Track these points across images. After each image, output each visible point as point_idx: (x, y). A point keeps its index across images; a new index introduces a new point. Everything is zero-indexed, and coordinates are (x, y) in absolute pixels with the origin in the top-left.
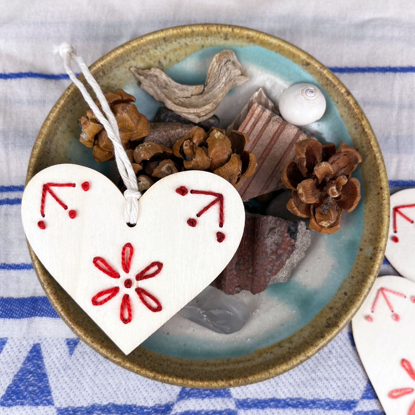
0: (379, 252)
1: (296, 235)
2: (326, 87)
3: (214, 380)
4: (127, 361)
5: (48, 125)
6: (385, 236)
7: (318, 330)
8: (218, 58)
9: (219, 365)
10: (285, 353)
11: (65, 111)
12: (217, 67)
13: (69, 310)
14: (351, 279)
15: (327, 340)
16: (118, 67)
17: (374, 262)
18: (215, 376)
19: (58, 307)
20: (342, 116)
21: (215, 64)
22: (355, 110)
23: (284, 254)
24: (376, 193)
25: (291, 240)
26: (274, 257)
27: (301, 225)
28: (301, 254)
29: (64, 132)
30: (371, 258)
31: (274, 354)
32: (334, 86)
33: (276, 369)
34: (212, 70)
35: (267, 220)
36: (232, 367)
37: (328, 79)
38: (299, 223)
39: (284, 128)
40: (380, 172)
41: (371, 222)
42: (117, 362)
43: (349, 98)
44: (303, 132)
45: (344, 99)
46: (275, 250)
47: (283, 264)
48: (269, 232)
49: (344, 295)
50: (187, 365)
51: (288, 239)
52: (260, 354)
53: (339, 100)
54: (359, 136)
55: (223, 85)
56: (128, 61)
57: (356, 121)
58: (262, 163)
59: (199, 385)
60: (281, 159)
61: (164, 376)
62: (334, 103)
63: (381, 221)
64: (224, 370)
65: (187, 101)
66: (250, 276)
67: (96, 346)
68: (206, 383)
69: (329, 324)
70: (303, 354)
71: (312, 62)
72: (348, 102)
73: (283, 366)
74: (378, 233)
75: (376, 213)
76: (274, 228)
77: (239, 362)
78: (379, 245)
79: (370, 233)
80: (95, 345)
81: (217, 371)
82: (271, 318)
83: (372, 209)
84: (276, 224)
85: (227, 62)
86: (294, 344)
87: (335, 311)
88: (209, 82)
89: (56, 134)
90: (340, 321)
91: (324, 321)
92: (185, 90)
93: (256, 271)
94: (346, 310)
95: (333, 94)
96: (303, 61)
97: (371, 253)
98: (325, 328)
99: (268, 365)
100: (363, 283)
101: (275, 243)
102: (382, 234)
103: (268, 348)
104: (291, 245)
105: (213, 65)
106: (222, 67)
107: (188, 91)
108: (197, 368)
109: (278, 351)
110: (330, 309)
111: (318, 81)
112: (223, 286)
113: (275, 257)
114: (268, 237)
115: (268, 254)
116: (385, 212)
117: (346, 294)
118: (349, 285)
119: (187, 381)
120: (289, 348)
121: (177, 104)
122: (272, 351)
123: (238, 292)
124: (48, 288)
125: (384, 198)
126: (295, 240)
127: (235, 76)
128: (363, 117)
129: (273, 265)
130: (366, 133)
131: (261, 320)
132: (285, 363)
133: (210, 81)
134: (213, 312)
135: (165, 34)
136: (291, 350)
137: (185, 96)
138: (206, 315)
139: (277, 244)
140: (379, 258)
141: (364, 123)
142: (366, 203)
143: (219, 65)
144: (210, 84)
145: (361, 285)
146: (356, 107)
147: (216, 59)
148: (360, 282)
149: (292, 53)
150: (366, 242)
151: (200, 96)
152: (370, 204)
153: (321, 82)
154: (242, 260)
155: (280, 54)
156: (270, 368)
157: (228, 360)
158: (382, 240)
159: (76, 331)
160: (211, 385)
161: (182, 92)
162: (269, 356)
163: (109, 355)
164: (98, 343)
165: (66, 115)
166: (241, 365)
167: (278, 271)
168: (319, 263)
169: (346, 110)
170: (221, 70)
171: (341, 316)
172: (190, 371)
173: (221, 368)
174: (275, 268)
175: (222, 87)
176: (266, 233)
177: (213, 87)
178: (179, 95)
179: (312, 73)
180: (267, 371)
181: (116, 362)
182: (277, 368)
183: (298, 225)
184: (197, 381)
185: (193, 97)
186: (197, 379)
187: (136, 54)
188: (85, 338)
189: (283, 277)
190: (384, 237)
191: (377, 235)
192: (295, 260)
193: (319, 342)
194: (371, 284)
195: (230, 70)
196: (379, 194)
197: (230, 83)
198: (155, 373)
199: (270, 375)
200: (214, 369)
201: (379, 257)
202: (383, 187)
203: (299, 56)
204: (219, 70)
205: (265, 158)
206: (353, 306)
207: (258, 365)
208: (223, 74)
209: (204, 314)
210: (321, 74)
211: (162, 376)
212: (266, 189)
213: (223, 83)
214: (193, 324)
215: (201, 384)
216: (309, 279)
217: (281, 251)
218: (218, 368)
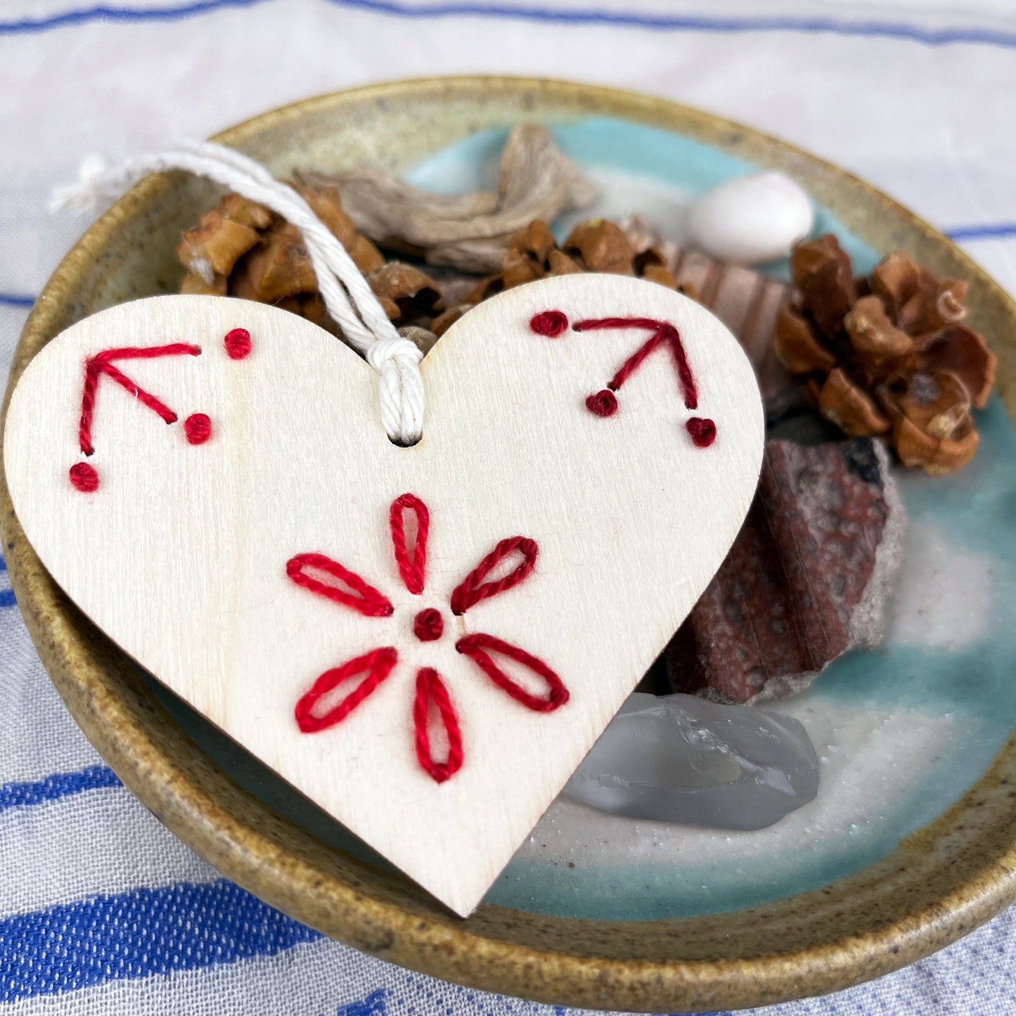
3: (826, 943)
9: (809, 909)
11: (125, 238)
12: (525, 154)
18: (819, 934)
21: (519, 147)
22: (885, 203)
23: (863, 530)
25: (866, 489)
26: (835, 548)
28: (896, 546)
36: (860, 902)
38: (874, 444)
43: (857, 184)
46: (830, 528)
47: (867, 564)
48: (799, 479)
50: (695, 932)
51: (857, 489)
52: (926, 842)
61: (640, 966)
64: (839, 915)
76: (807, 470)
77: (873, 884)
81: (817, 923)
84: (808, 459)
93: (801, 592)
99: (983, 855)
101: (823, 509)
103: (941, 824)
104: (874, 501)
105: (515, 149)
106: (536, 154)
108: (739, 932)
109: (981, 817)
112: (707, 673)
113: (840, 548)
114: (801, 491)
115: (816, 543)
122: (961, 822)
123: (759, 689)
126: (881, 486)
129: (842, 572)
131: (858, 770)
133: (513, 188)
139: (831, 512)
143: (530, 149)
151: (494, 217)
154: (737, 587)
156: (998, 857)
157: (827, 892)
161: (447, 210)
162: (961, 838)
165: (126, 252)
166: (886, 888)
167: (862, 585)
168: (945, 581)
170: (537, 161)
172: (720, 942)
173: (824, 913)
174: (852, 578)
176: (793, 482)
178: (438, 215)
180: (992, 868)
184: (770, 957)
185: (478, 220)
198: (600, 962)
200: (800, 921)
207: (947, 868)
211: (631, 968)
213: (548, 184)
214: (641, 827)
217: (852, 527)
218: (811, 917)
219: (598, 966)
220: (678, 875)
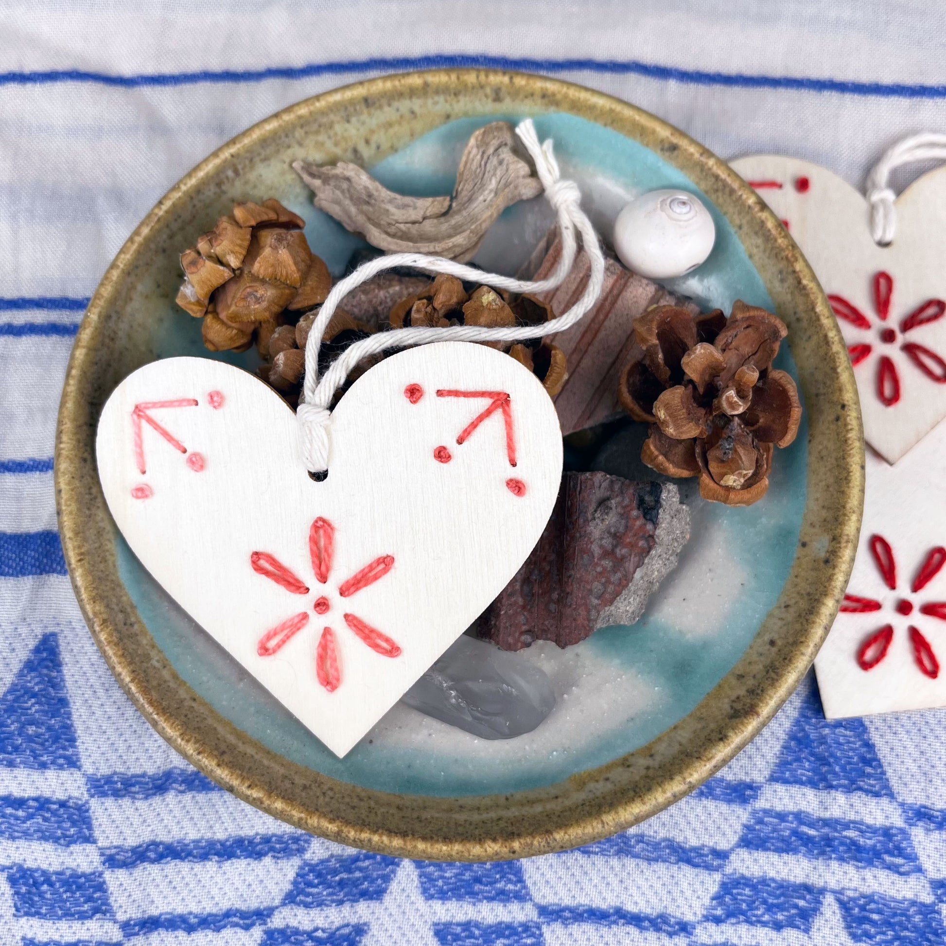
0: (843, 545)
1: (658, 514)
2: (714, 197)
3: (474, 839)
4: (278, 797)
5: (114, 278)
6: (856, 509)
7: (712, 726)
8: (480, 138)
9: (488, 809)
10: (637, 778)
11: (150, 250)
12: (479, 157)
13: (148, 681)
14: (783, 609)
15: (733, 746)
16: (265, 159)
17: (834, 569)
18: (477, 832)
19: (124, 674)
20: (751, 256)
21: (475, 151)
22: (780, 241)
23: (630, 555)
24: (832, 417)
25: (645, 524)
26: (607, 563)
27: (669, 491)
28: (668, 559)
29: (147, 297)
30: (827, 561)
31: (613, 782)
32: (732, 192)
33: (617, 813)
34: (469, 165)
35: (591, 479)
36: (517, 814)
37: (717, 177)
38: (663, 487)
39: (625, 285)
40: (839, 370)
41: (824, 483)
42: (254, 799)
43: (764, 215)
44: (666, 293)
45: (753, 218)
46: (609, 547)
47: (627, 579)
48: (598, 507)
49: (768, 647)
50: (413, 809)
51: (638, 523)
52: (581, 783)
53: (744, 222)
54: (789, 297)
55: (492, 195)
56: (289, 147)
57: (782, 265)
58: (579, 362)
59: (441, 851)
60: (621, 351)
61: (361, 831)
62: (732, 230)
63: (846, 479)
64: (499, 819)
65: (414, 229)
66: (553, 607)
67: (207, 762)
68: (457, 847)
69: (735, 710)
70: (678, 778)
71: (683, 143)
72: (762, 223)
73: (633, 806)
74: (839, 503)
75: (833, 461)
76: (608, 499)
77: (531, 802)
78: (842, 530)
79: (823, 507)
80: (204, 760)
81: (483, 822)
82: (606, 706)
83: (824, 453)
84: (612, 491)
85: (499, 147)
86: (658, 758)
87: (750, 682)
88: (462, 189)
89: (131, 299)
90: (761, 701)
91: (725, 705)
92: (408, 206)
93: (568, 593)
94: (775, 677)
95: (731, 210)
96: (662, 141)
97: (825, 549)
98: (727, 720)
99: (600, 806)
100: (812, 616)
101: (609, 532)
102: (848, 506)
103: (600, 771)
104: (647, 535)
105: (469, 153)
106: (488, 158)
107: (415, 208)
108: (437, 815)
109: (622, 776)
110: (738, 679)
111: (697, 184)
112: (493, 631)
113: (611, 564)
114: (594, 519)
115: (594, 557)
116: (854, 456)
117: (772, 643)
118: (780, 623)
119: (414, 843)
120: (648, 768)
121: (393, 236)
122: (609, 775)
123: (528, 645)
124: (102, 630)
125: (850, 427)
126: (655, 524)
127: (518, 177)
128: (798, 255)
129: (606, 582)
130: (804, 288)
131: (582, 711)
132: (638, 800)
133: (464, 189)
134: (470, 684)
135: (368, 90)
136: (651, 773)
137: (409, 220)
138: (457, 691)
139: (615, 536)
140: (844, 559)
141: (799, 266)
142: (810, 441)
143: (483, 153)
144: (464, 193)
145: (807, 620)
146: (780, 234)
147: (477, 140)
148: (803, 614)
149: (638, 125)
150: (814, 527)
151: (442, 219)
152: (820, 443)
153: (703, 186)
154: (536, 572)
155: (614, 129)
156: (605, 812)
157: (507, 799)
158: (850, 519)
159: (164, 728)
160: (469, 852)
161: (403, 212)
162: (601, 788)
163: (235, 783)
164: (211, 755)
165: (152, 259)
166: (538, 808)
167: (617, 594)
168: (712, 580)
169: (760, 241)
170: (488, 165)
171: (762, 691)
172: (420, 821)
173: (493, 815)
174: (611, 588)
175: (489, 199)
176: (591, 509)
177: (470, 200)
178: (395, 218)
179: (682, 167)
180: (596, 819)
181: (251, 799)
182: (621, 811)
183: (661, 492)
184: (437, 841)
185: (427, 223)
186: (436, 838)
187: (306, 133)
188: (183, 743)
189: (628, 611)
190: (854, 512)
191: (838, 510)
192: (656, 573)
193: (714, 751)
194: (828, 617)
195: (507, 165)
196: (838, 419)
197: (507, 190)
198: (340, 824)
199: (603, 827)
200: (476, 817)
201: (844, 556)
202: (846, 403)
203: (654, 132)
204: (483, 163)
205: (586, 351)
206: (790, 668)
207: (577, 807)
208: (492, 173)
209: (451, 688)
210: (702, 167)
211: (356, 831)
212: (589, 418)
213: (491, 191)
214: (428, 721)
215: (444, 848)
216: (690, 616)
217: (624, 551)
218: (485, 816)
219: (338, 827)
220: (432, 761)
